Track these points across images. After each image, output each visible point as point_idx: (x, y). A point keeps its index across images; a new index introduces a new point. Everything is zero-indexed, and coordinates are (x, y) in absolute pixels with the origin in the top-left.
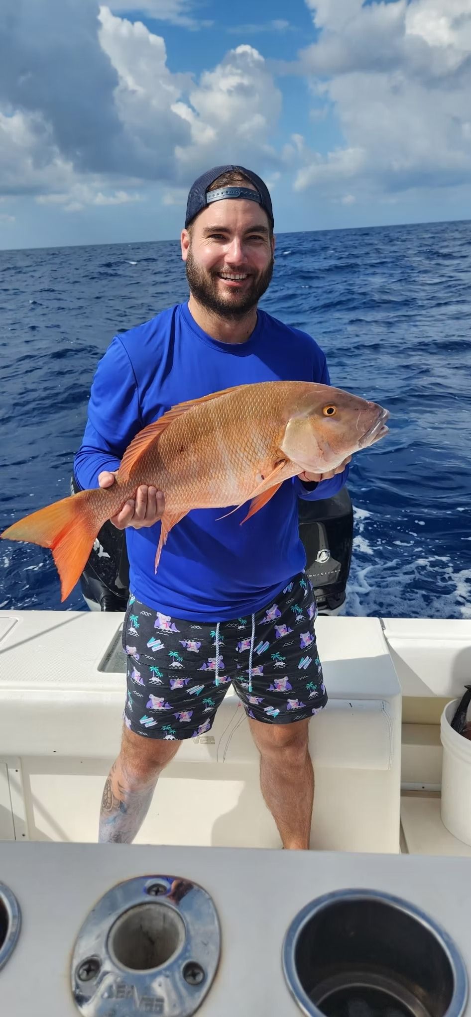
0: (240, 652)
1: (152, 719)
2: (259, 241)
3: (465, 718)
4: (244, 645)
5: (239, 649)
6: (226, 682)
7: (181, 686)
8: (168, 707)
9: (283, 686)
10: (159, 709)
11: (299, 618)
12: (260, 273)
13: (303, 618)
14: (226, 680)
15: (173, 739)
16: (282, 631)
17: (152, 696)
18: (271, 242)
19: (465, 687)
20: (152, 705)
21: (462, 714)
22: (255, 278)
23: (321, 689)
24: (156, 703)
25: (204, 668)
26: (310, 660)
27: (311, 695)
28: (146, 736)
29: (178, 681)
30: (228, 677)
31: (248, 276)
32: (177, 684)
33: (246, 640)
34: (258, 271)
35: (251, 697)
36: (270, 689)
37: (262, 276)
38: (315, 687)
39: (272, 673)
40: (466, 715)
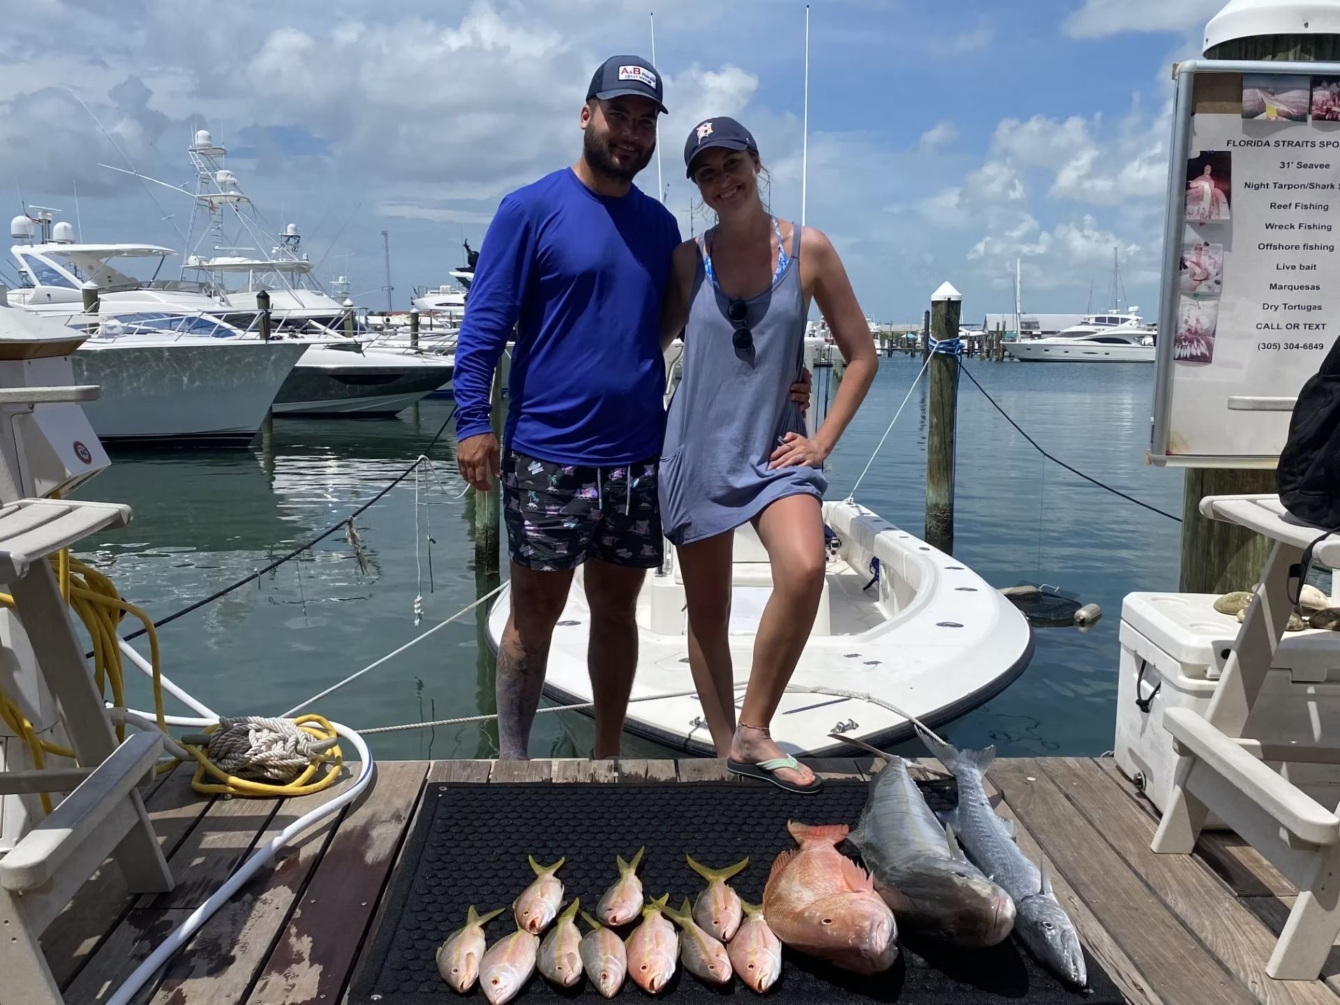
22: (641, 153)
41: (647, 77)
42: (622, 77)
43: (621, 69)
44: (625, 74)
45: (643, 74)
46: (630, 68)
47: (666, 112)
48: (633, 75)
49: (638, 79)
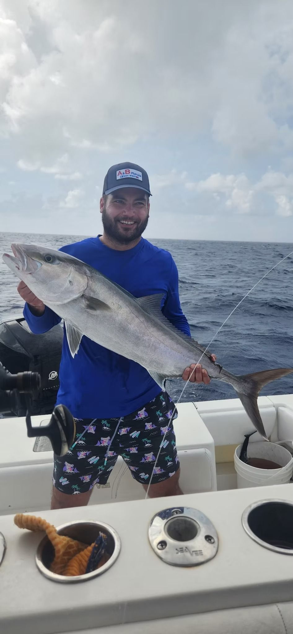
0: (121, 435)
1: (66, 479)
2: (142, 205)
3: (246, 455)
4: (123, 431)
5: (120, 433)
6: (113, 455)
7: (84, 457)
8: (76, 471)
9: (150, 458)
10: (70, 472)
11: (160, 419)
12: (141, 222)
13: (163, 419)
14: (113, 454)
15: (79, 493)
16: (149, 426)
17: (66, 463)
18: (148, 206)
19: (245, 436)
20: (66, 469)
21: (244, 452)
22: (138, 224)
23: (175, 460)
24: (69, 468)
25: (98, 444)
26: (168, 442)
27: (168, 464)
28: (62, 491)
29: (82, 453)
30: (114, 452)
31: (135, 222)
32: (82, 455)
33: (124, 428)
34: (140, 220)
35: (131, 467)
36: (142, 461)
37: (142, 223)
38: (171, 459)
39: (143, 451)
40: (246, 453)
41: (135, 174)
42: (118, 178)
43: (118, 172)
44: (120, 175)
45: (132, 173)
46: (123, 171)
47: (152, 195)
48: (125, 175)
49: (129, 176)
